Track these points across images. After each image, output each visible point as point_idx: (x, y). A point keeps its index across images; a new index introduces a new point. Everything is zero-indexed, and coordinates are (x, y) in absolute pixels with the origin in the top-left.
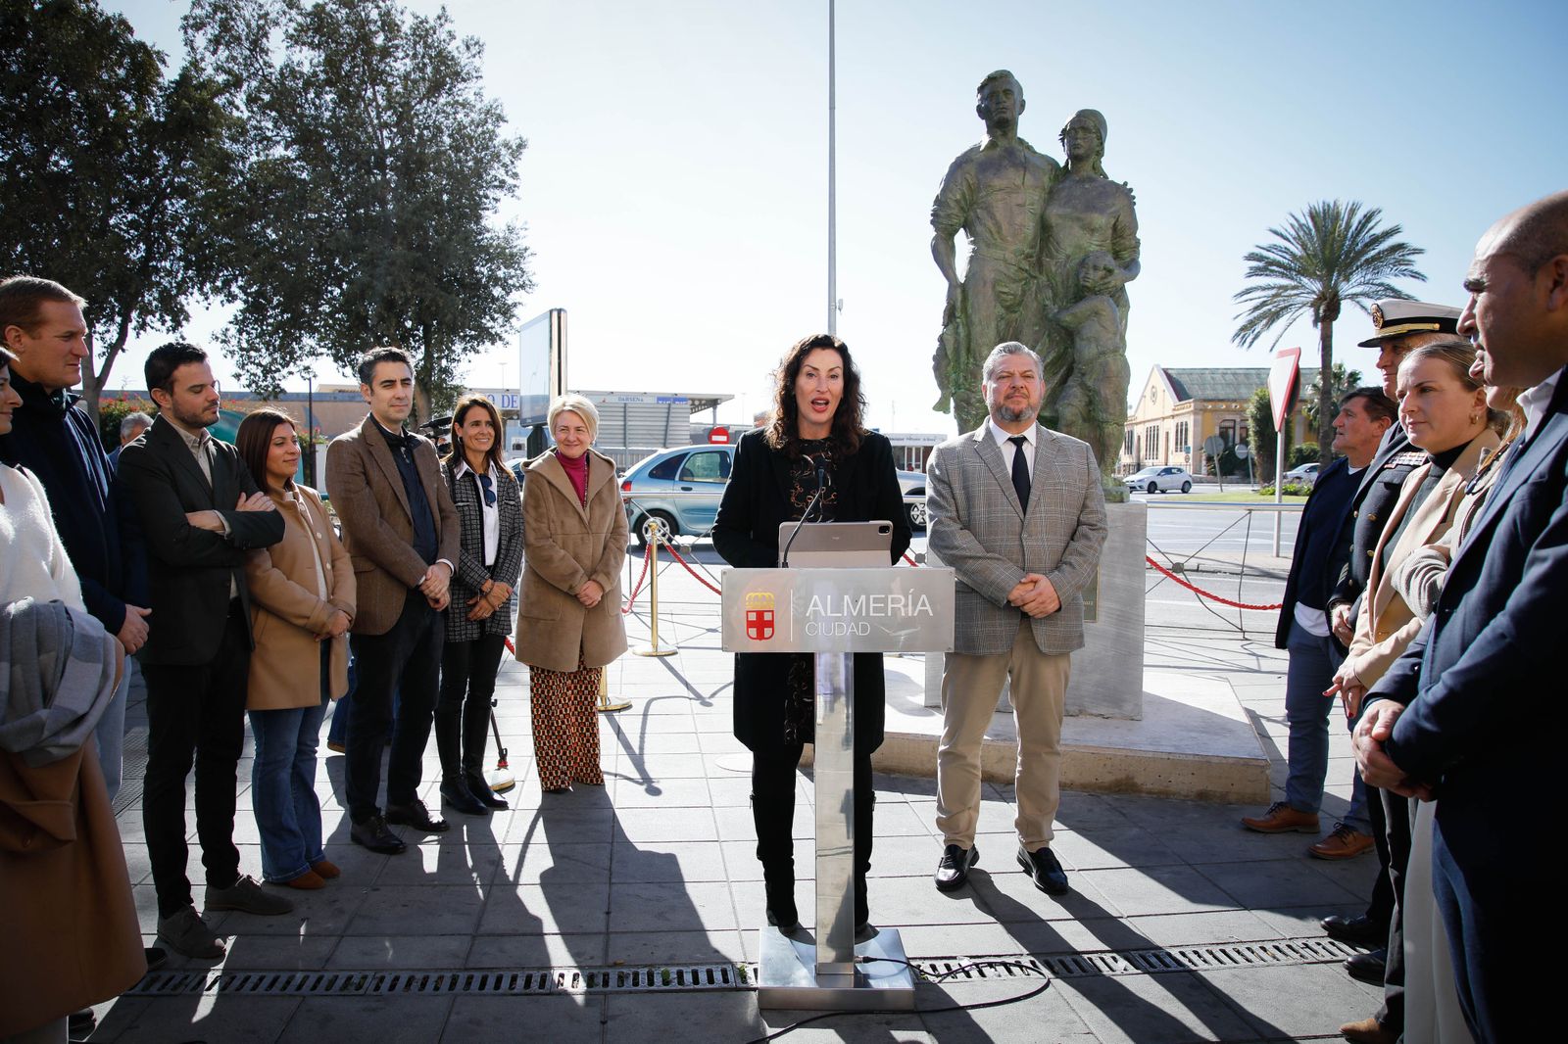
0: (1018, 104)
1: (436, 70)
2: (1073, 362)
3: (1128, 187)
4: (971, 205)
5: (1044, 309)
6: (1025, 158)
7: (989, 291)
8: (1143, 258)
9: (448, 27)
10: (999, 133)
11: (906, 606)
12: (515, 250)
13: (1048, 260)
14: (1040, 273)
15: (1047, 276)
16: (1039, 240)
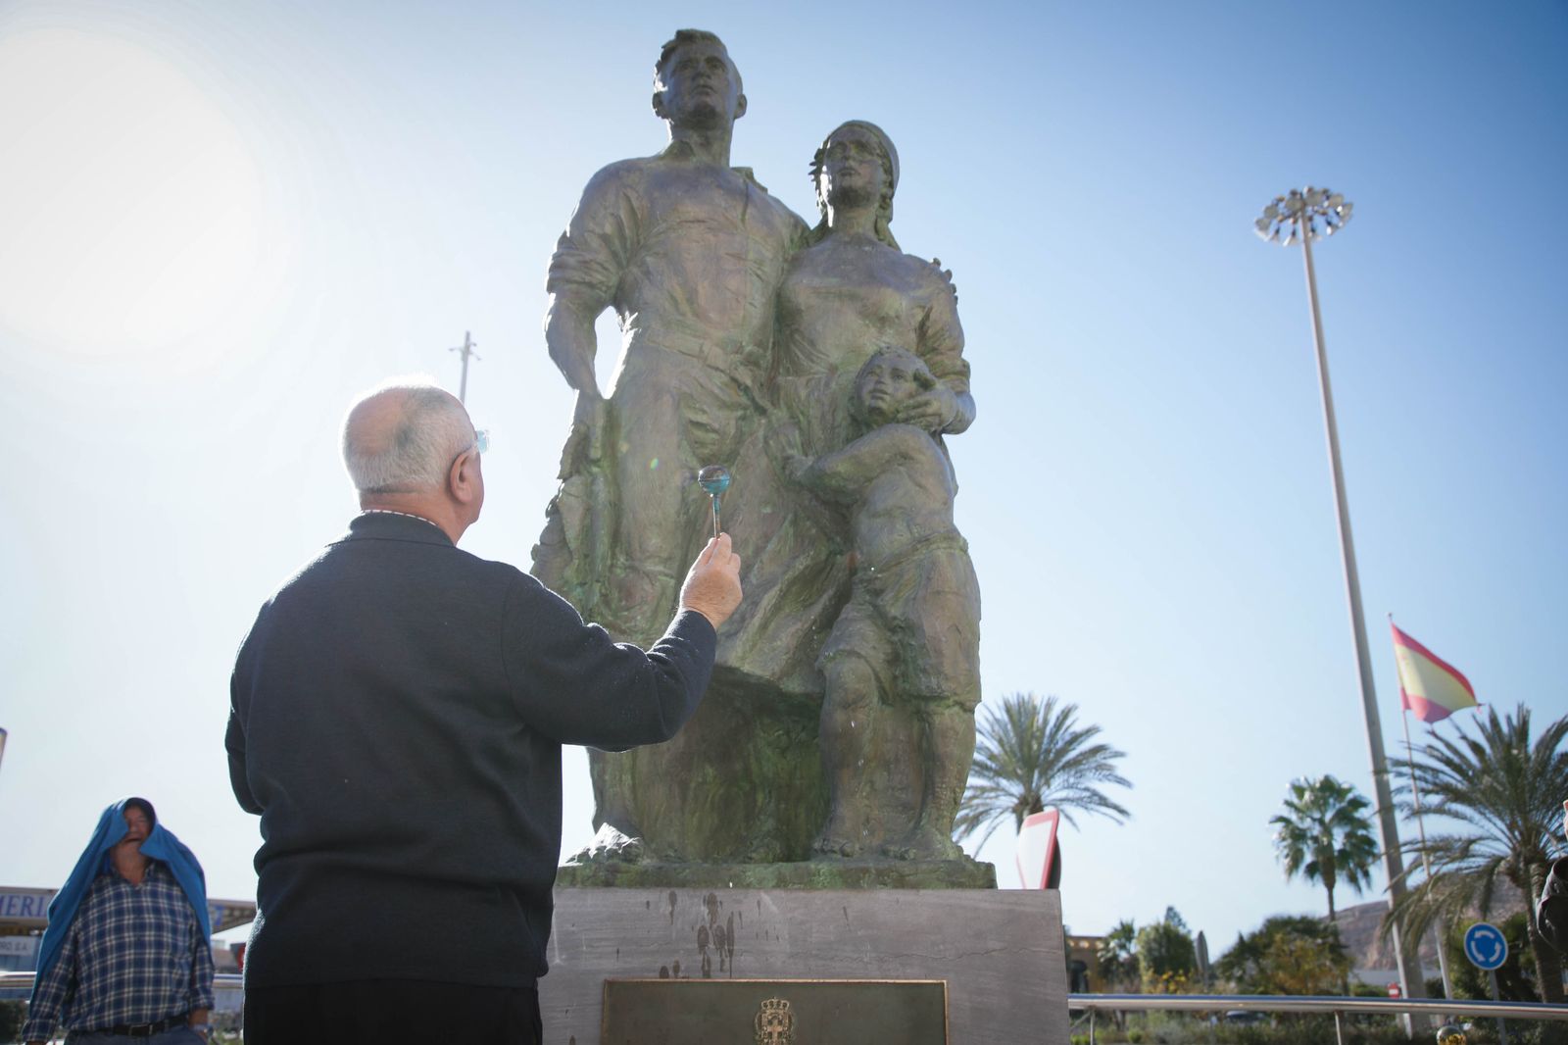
2: (854, 569)
5: (784, 466)
6: (747, 187)
13: (790, 378)
14: (773, 404)
15: (789, 407)
16: (771, 340)
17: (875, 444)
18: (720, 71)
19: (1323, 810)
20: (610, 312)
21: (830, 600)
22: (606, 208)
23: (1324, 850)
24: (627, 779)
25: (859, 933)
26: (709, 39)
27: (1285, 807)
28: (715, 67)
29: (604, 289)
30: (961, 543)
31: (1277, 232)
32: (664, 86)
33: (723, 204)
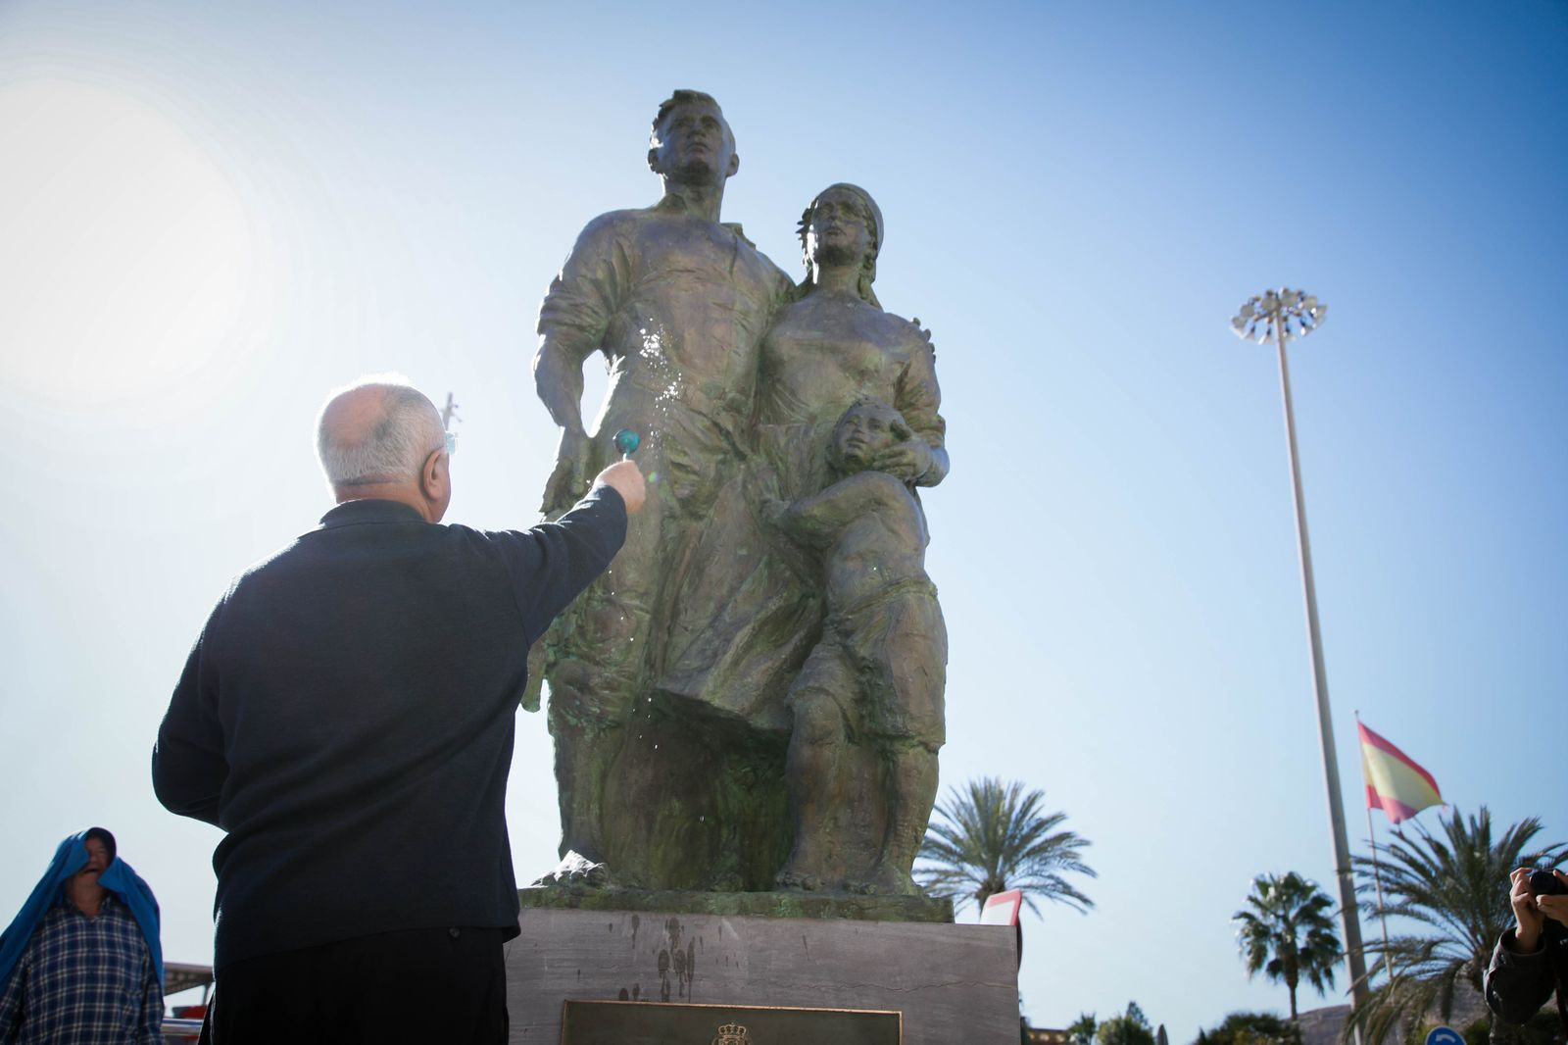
2: (826, 611)
4: (625, 297)
5: (761, 509)
6: (736, 242)
13: (771, 426)
14: (753, 450)
15: (768, 454)
16: (754, 389)
17: (851, 490)
18: (714, 131)
19: (1287, 907)
20: (598, 356)
21: (801, 641)
22: (599, 256)
23: (1287, 948)
24: (595, 808)
25: (818, 963)
26: (706, 100)
27: (1249, 902)
28: (710, 126)
29: (593, 332)
30: (931, 588)
31: (1253, 330)
32: (660, 143)
33: (713, 256)
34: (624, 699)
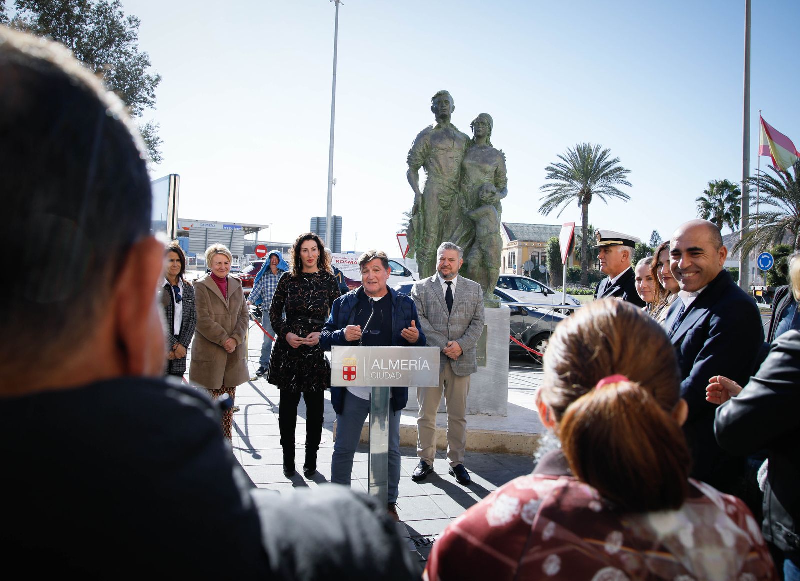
0: (452, 107)
1: (110, 32)
2: (476, 236)
3: (503, 152)
4: (428, 154)
5: (462, 210)
6: (454, 135)
7: (436, 199)
8: (509, 187)
9: (119, 9)
10: (442, 121)
11: (418, 365)
12: (152, 139)
13: (464, 185)
14: (460, 191)
15: (464, 193)
16: (460, 176)
17: (481, 211)
19: (722, 194)
21: (471, 242)
22: (421, 144)
23: (720, 213)
27: (705, 194)
28: (447, 102)
29: (420, 164)
32: (434, 105)
33: (449, 142)
34: (433, 256)
